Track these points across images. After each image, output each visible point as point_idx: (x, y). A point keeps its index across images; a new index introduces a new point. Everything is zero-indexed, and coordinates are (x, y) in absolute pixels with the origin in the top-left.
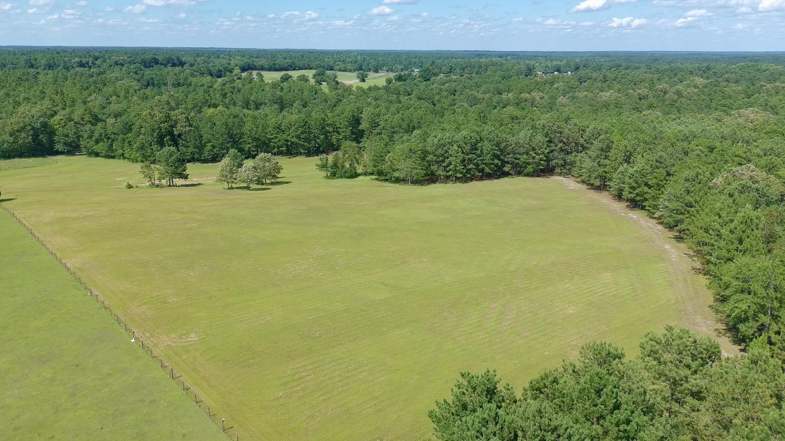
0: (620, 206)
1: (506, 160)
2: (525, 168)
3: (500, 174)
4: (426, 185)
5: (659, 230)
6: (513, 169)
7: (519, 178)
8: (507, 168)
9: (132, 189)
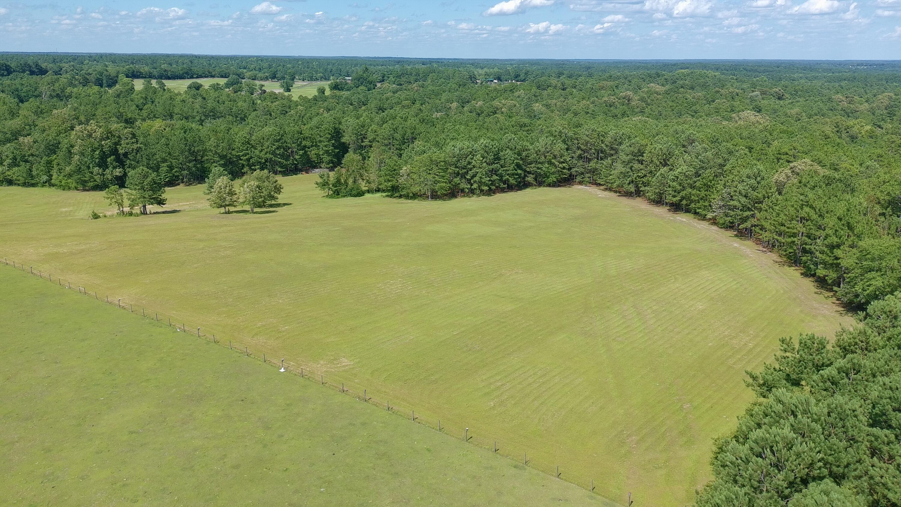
0: (662, 211)
1: (528, 170)
2: (548, 177)
3: (522, 185)
4: (448, 200)
5: (716, 230)
6: (536, 179)
7: (542, 188)
8: (530, 179)
9: (100, 219)
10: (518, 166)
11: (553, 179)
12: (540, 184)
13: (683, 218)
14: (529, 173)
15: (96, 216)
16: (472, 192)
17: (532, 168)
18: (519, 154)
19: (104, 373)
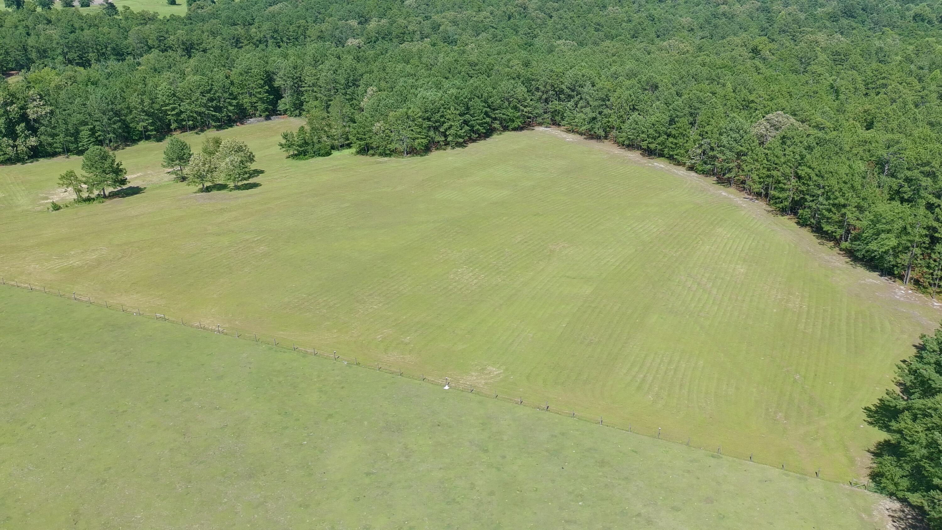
0: (635, 155)
1: (495, 116)
2: (513, 121)
3: (489, 133)
4: (425, 155)
5: (696, 177)
6: (501, 123)
7: (507, 133)
8: (496, 125)
9: (62, 210)
10: (486, 114)
11: (517, 123)
12: (506, 128)
13: (660, 164)
14: (495, 119)
15: (56, 207)
16: (447, 144)
17: (498, 114)
18: (485, 102)
19: (279, 414)
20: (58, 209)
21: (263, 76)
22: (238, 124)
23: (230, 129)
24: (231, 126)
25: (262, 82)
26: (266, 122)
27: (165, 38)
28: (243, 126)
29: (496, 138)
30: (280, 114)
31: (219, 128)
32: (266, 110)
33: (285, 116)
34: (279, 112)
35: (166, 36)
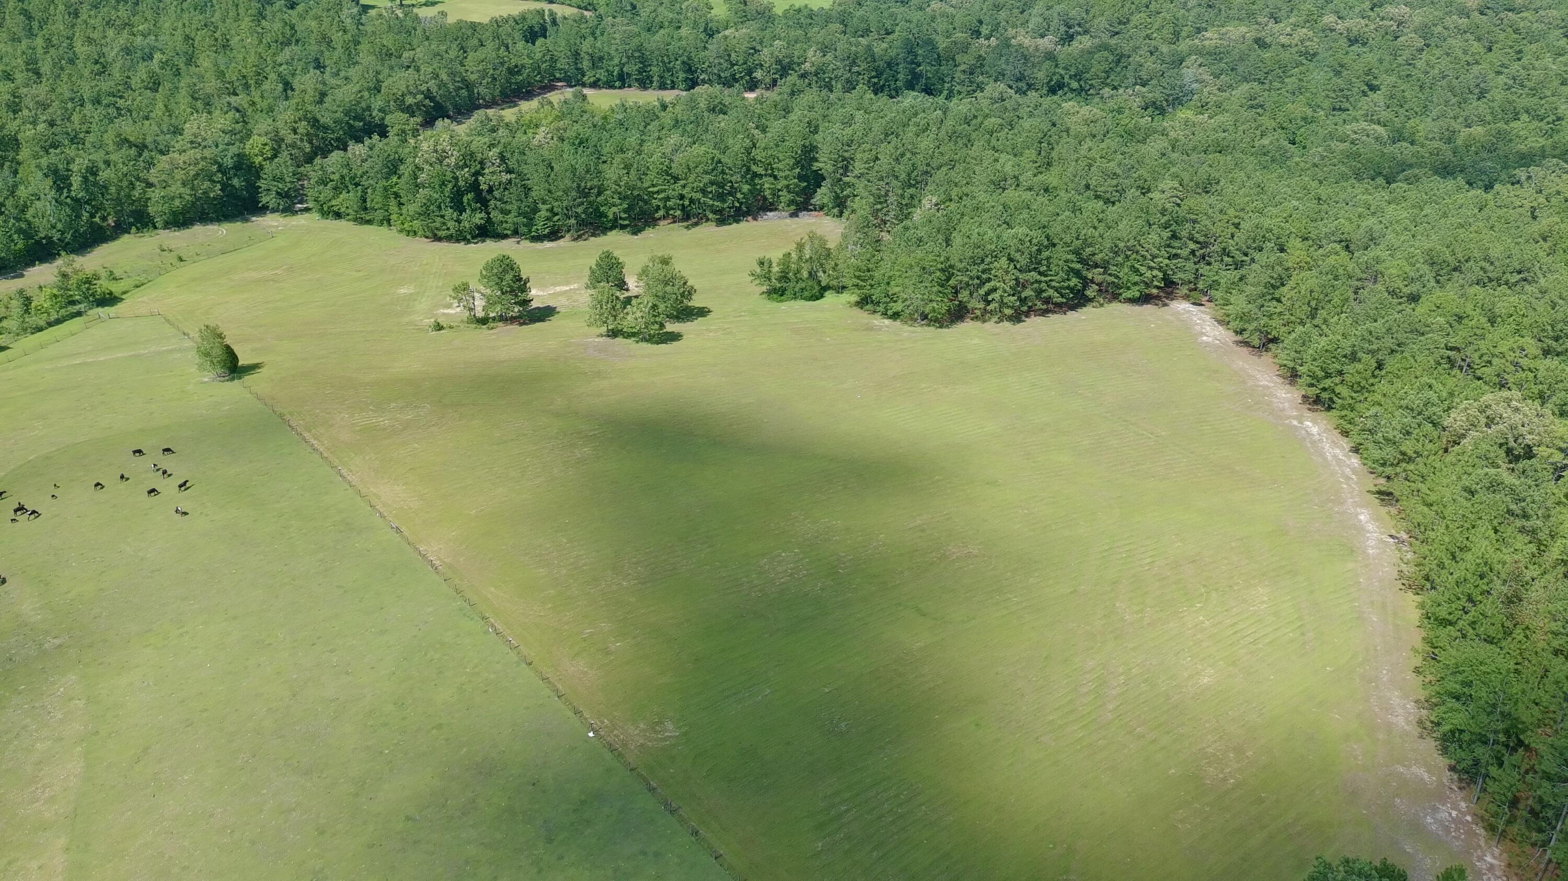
0: (1291, 396)
1: (1091, 277)
2: (1127, 289)
3: (1076, 303)
4: (946, 327)
5: (1352, 469)
6: (1104, 291)
7: (1115, 305)
8: (1093, 291)
9: (442, 332)
10: (1074, 272)
11: (1134, 293)
12: (1111, 298)
15: (439, 327)
16: (988, 314)
17: (1096, 274)
18: (1077, 252)
20: (439, 330)
21: (797, 153)
22: (750, 218)
23: (735, 225)
24: (737, 221)
25: (792, 162)
26: (789, 221)
27: (756, 51)
28: (755, 222)
29: (1087, 312)
30: (815, 210)
31: (721, 222)
32: (791, 202)
33: (821, 213)
34: (811, 207)
35: (759, 47)
